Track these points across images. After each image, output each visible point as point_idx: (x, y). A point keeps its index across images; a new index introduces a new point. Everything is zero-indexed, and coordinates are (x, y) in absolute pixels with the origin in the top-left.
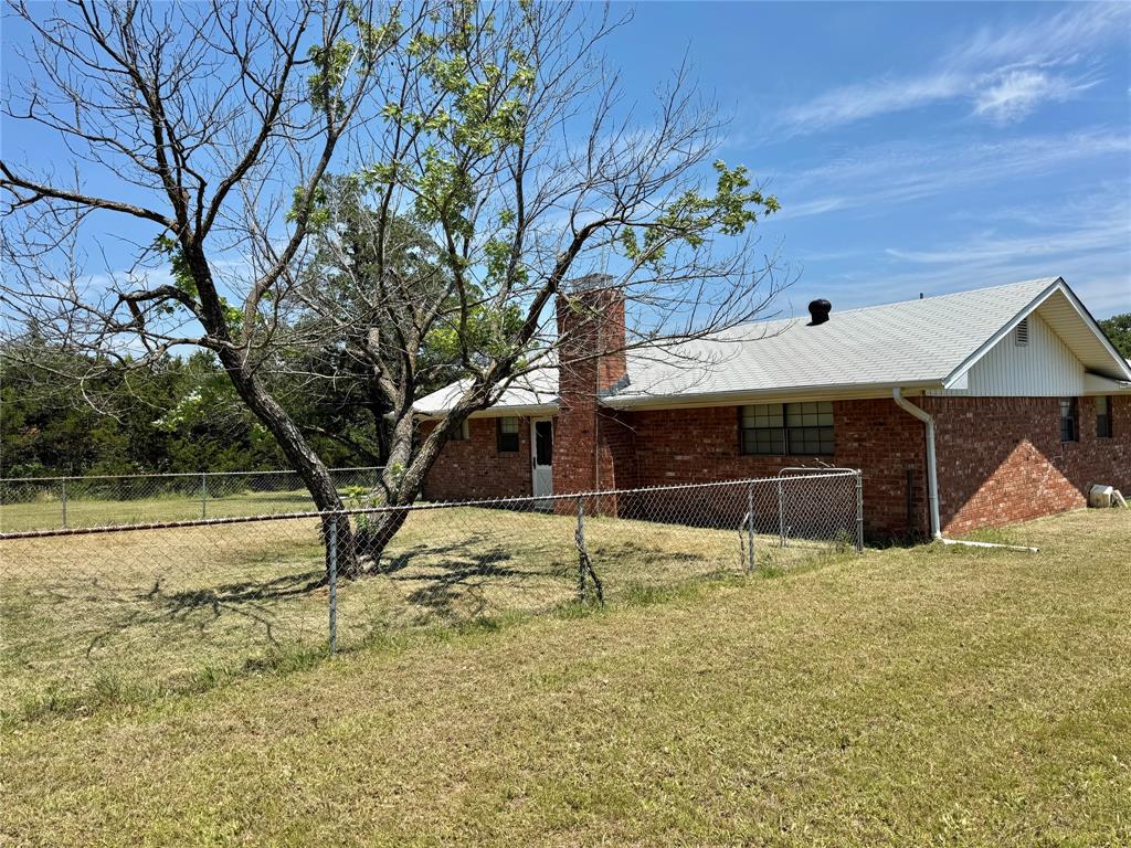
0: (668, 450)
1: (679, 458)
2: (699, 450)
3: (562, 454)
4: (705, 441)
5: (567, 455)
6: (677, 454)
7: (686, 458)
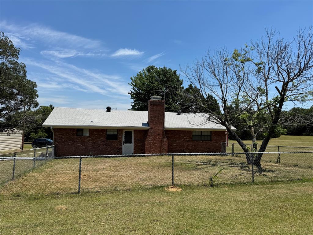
0: (174, 139)
1: (177, 141)
2: (183, 139)
3: (150, 140)
4: (185, 138)
5: (152, 140)
6: (177, 140)
7: (179, 141)
